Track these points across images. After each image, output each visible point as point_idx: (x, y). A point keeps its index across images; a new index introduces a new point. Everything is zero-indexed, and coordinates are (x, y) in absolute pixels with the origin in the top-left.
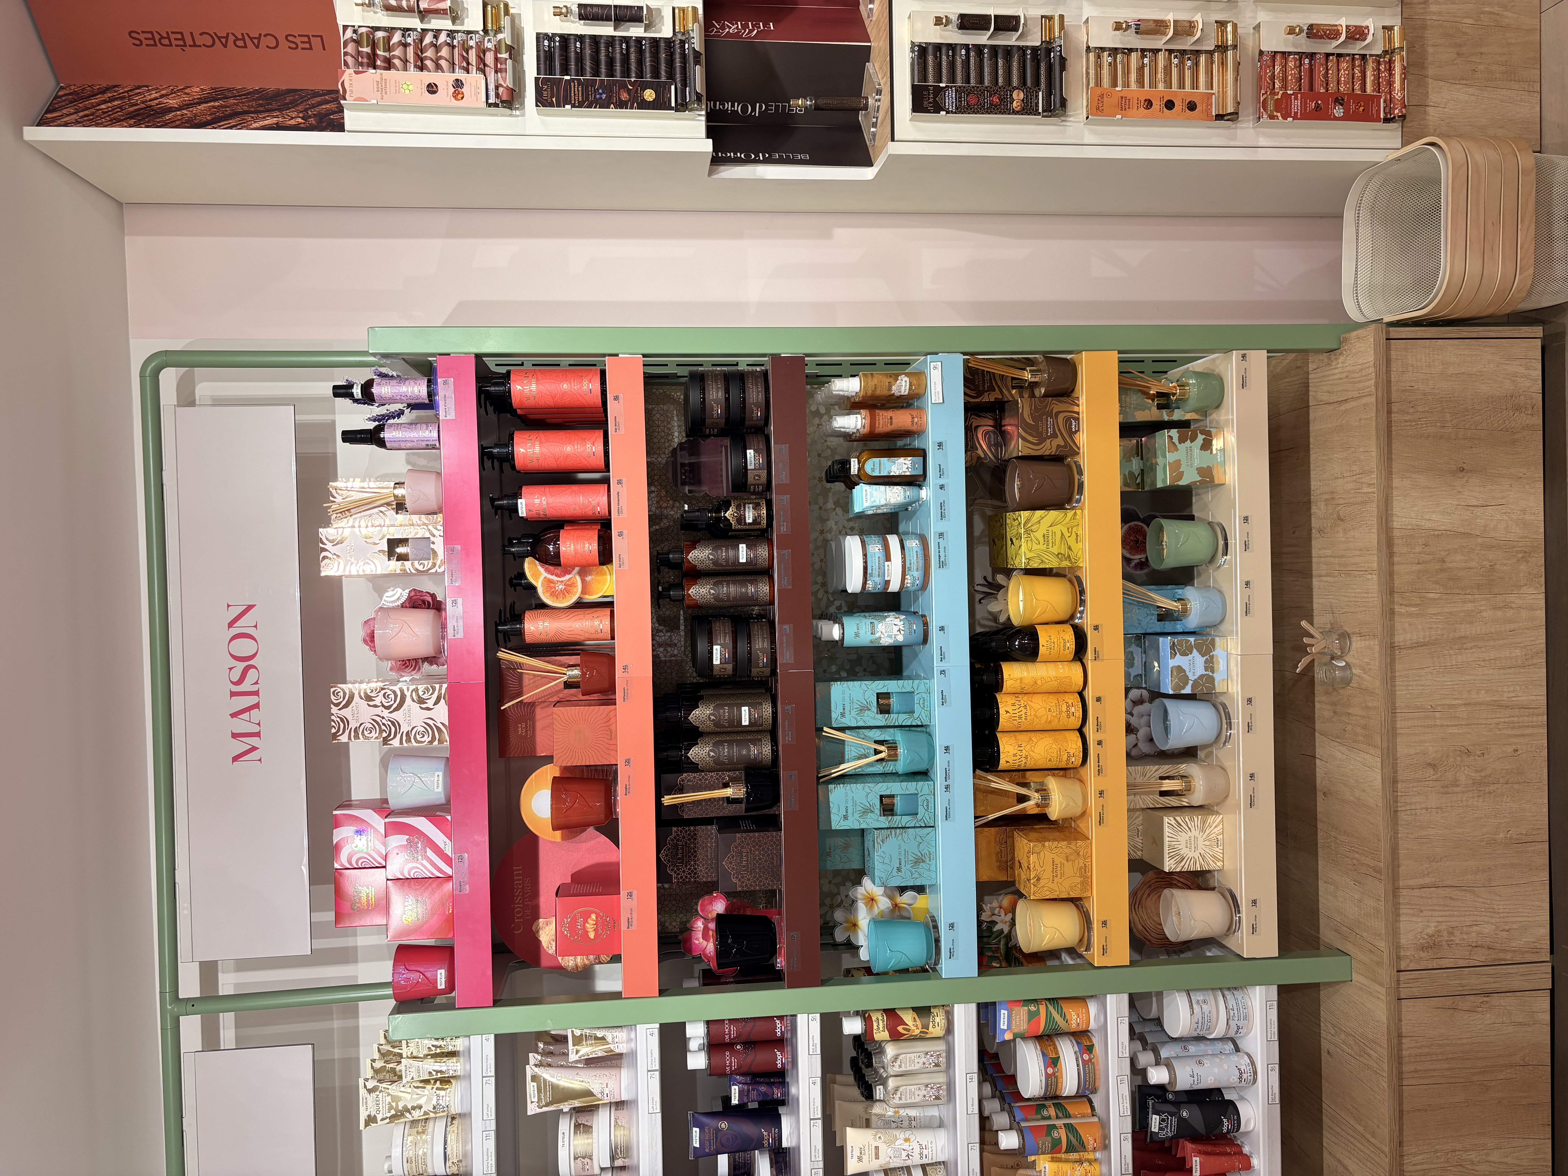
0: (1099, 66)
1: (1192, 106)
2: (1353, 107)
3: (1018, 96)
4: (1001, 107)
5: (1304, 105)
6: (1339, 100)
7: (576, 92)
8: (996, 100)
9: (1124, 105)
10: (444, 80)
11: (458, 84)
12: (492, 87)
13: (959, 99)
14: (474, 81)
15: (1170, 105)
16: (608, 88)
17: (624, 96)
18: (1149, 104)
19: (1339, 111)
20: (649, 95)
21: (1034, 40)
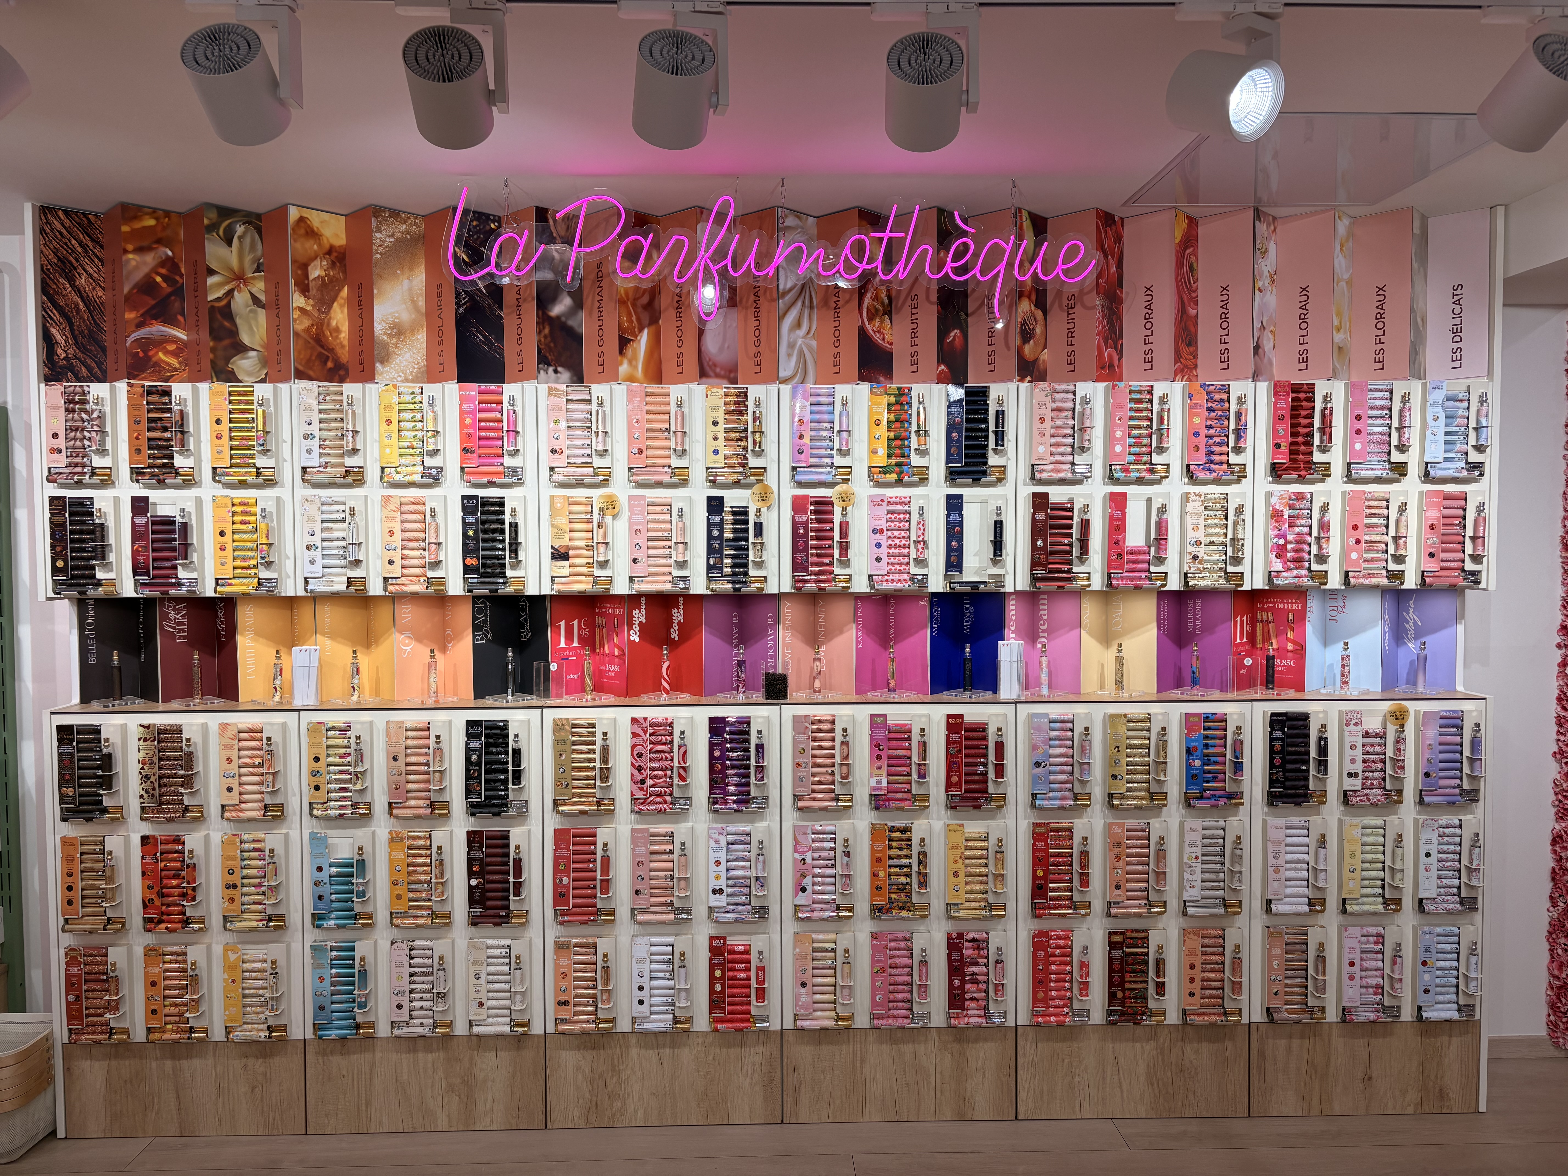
0: (95, 843)
1: (70, 903)
2: (75, 1007)
3: (70, 791)
4: (63, 781)
5: (74, 975)
6: (78, 998)
7: (58, 520)
8: (67, 777)
9: (68, 859)
10: (61, 443)
11: (59, 451)
12: (61, 470)
13: (67, 754)
14: (61, 460)
15: (70, 888)
16: (63, 539)
17: (58, 549)
18: (70, 875)
19: (71, 998)
20: (60, 564)
21: (107, 802)
